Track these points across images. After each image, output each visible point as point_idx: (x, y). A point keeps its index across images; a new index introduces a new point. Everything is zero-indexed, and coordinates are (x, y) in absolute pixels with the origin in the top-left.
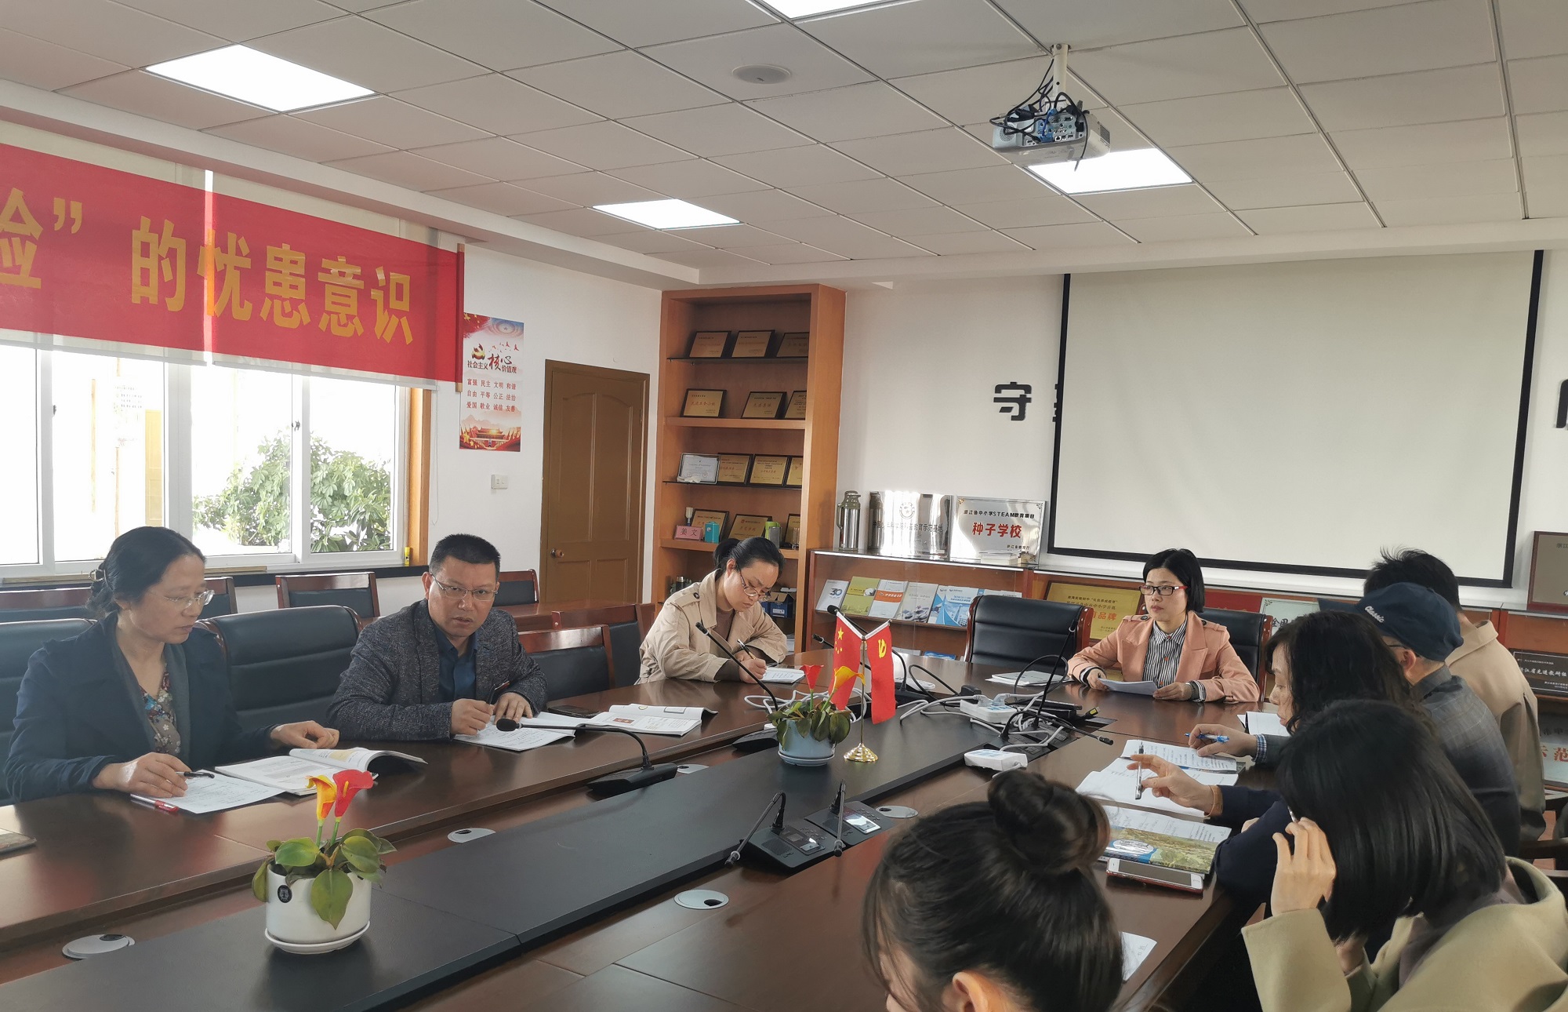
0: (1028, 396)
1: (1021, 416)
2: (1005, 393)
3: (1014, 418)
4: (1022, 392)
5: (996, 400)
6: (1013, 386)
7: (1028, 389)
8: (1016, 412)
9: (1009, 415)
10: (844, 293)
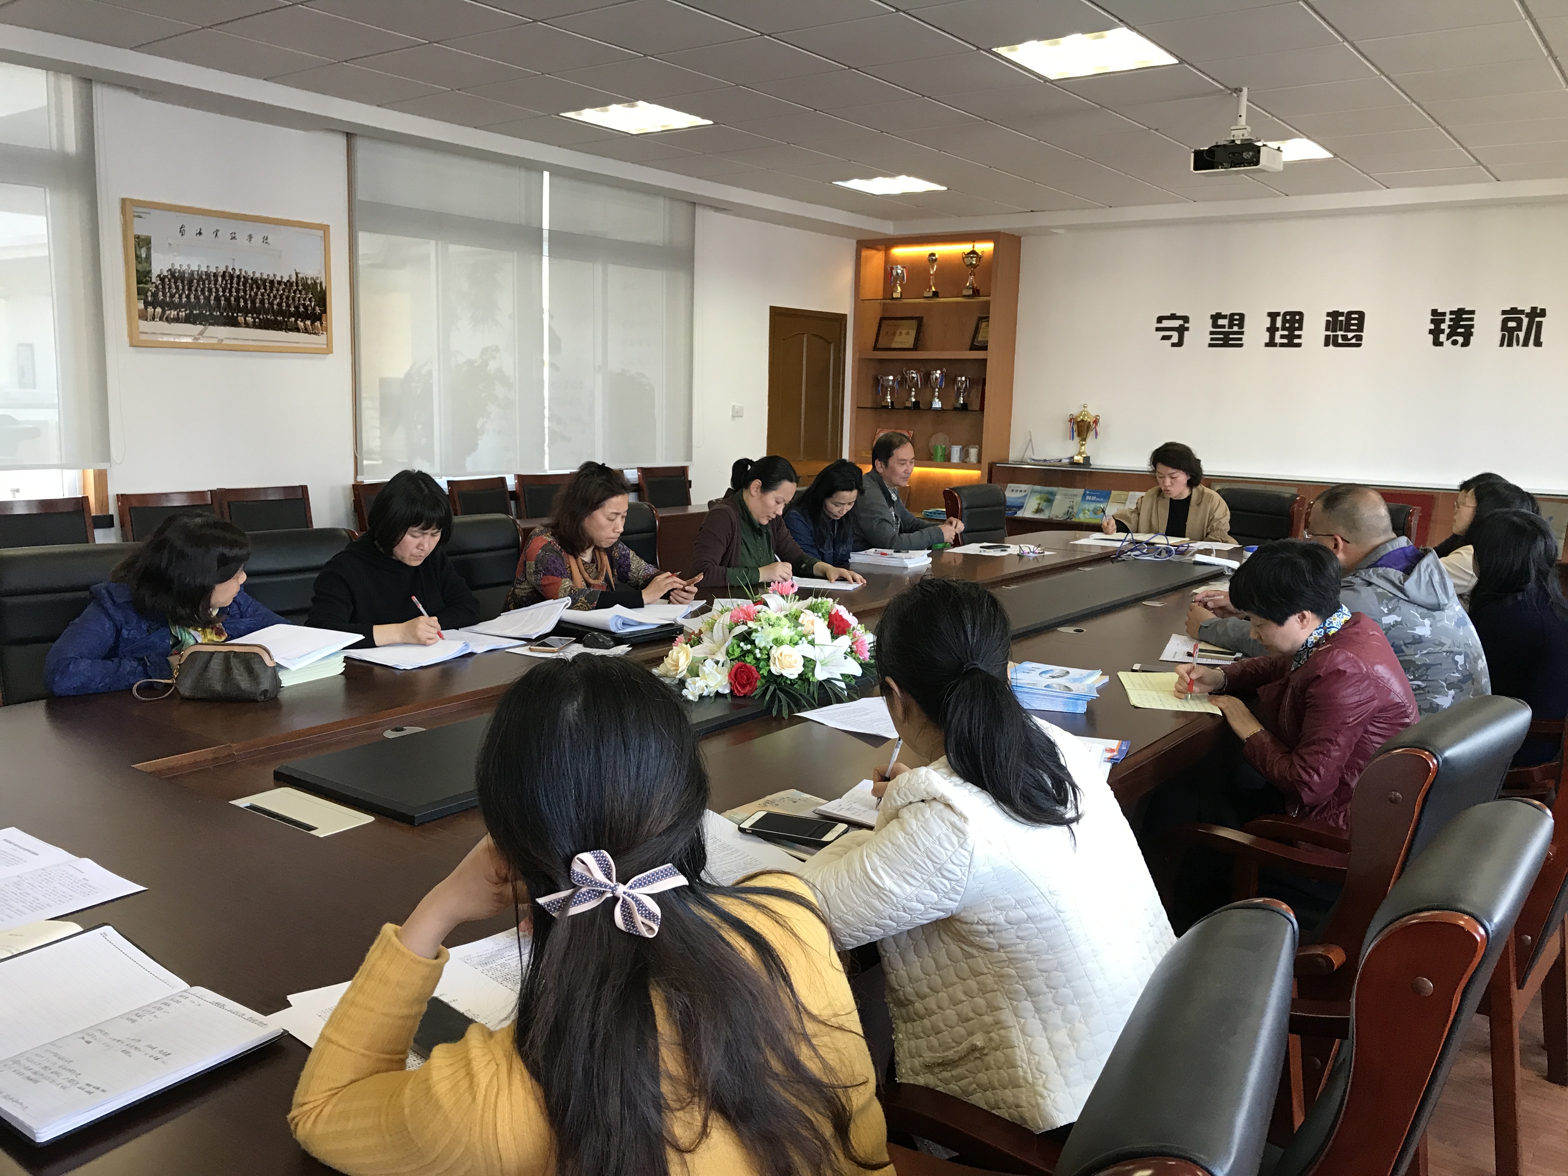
0: (1186, 325)
1: (1180, 344)
2: (1166, 324)
3: (1173, 345)
4: (1181, 322)
5: (1158, 329)
6: (1173, 317)
7: (1186, 319)
8: (1175, 339)
9: (1169, 342)
10: (1019, 238)
